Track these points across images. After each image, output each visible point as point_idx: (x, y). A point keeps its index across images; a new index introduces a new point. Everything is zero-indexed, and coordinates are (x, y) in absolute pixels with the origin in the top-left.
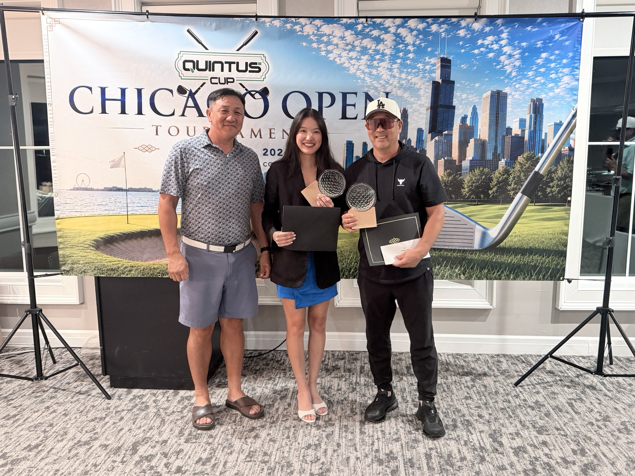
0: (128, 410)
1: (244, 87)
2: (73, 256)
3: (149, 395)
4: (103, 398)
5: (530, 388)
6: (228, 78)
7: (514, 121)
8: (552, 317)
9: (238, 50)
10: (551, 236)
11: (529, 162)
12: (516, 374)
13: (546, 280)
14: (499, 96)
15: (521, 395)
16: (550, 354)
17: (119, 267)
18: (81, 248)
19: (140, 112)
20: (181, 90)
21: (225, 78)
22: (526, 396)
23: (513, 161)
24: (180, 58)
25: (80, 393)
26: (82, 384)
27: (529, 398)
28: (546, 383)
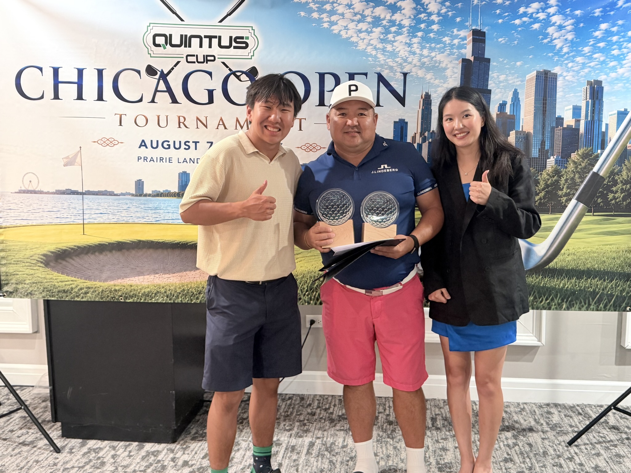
0: (79, 467)
1: (227, 67)
2: (18, 274)
3: (107, 448)
4: (51, 451)
5: (589, 449)
6: (207, 56)
7: (566, 108)
8: (616, 356)
9: (221, 21)
10: (614, 255)
11: (586, 160)
12: (570, 429)
13: (609, 311)
14: (547, 77)
15: (576, 458)
16: (614, 406)
17: (72, 289)
18: (27, 264)
19: (100, 98)
20: (151, 71)
21: (204, 56)
22: (582, 459)
23: (565, 159)
24: (149, 32)
25: (23, 444)
26: (28, 433)
27: (587, 461)
28: (609, 442)
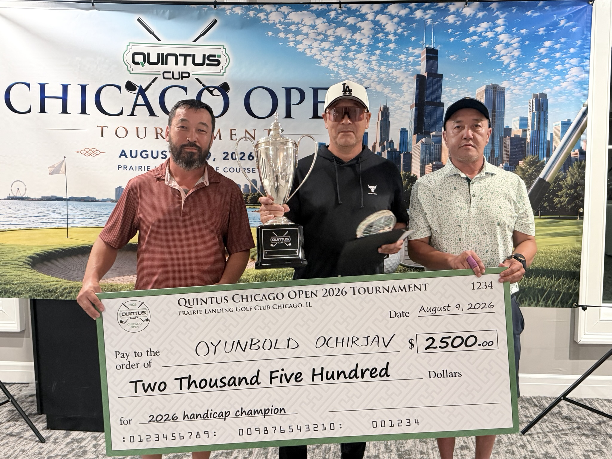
0: (63, 456)
1: (201, 82)
2: (6, 276)
3: (90, 438)
4: (36, 441)
5: (541, 437)
6: (183, 73)
7: (514, 119)
8: (570, 351)
9: (195, 41)
10: (561, 255)
11: (533, 167)
12: (525, 420)
13: (556, 307)
14: (496, 91)
15: (528, 445)
16: (564, 396)
17: (57, 288)
18: (15, 266)
19: (83, 111)
20: (130, 86)
21: (179, 72)
22: (534, 447)
23: (513, 167)
24: (128, 51)
25: (11, 435)
26: (15, 425)
27: (538, 448)
28: (561, 431)
